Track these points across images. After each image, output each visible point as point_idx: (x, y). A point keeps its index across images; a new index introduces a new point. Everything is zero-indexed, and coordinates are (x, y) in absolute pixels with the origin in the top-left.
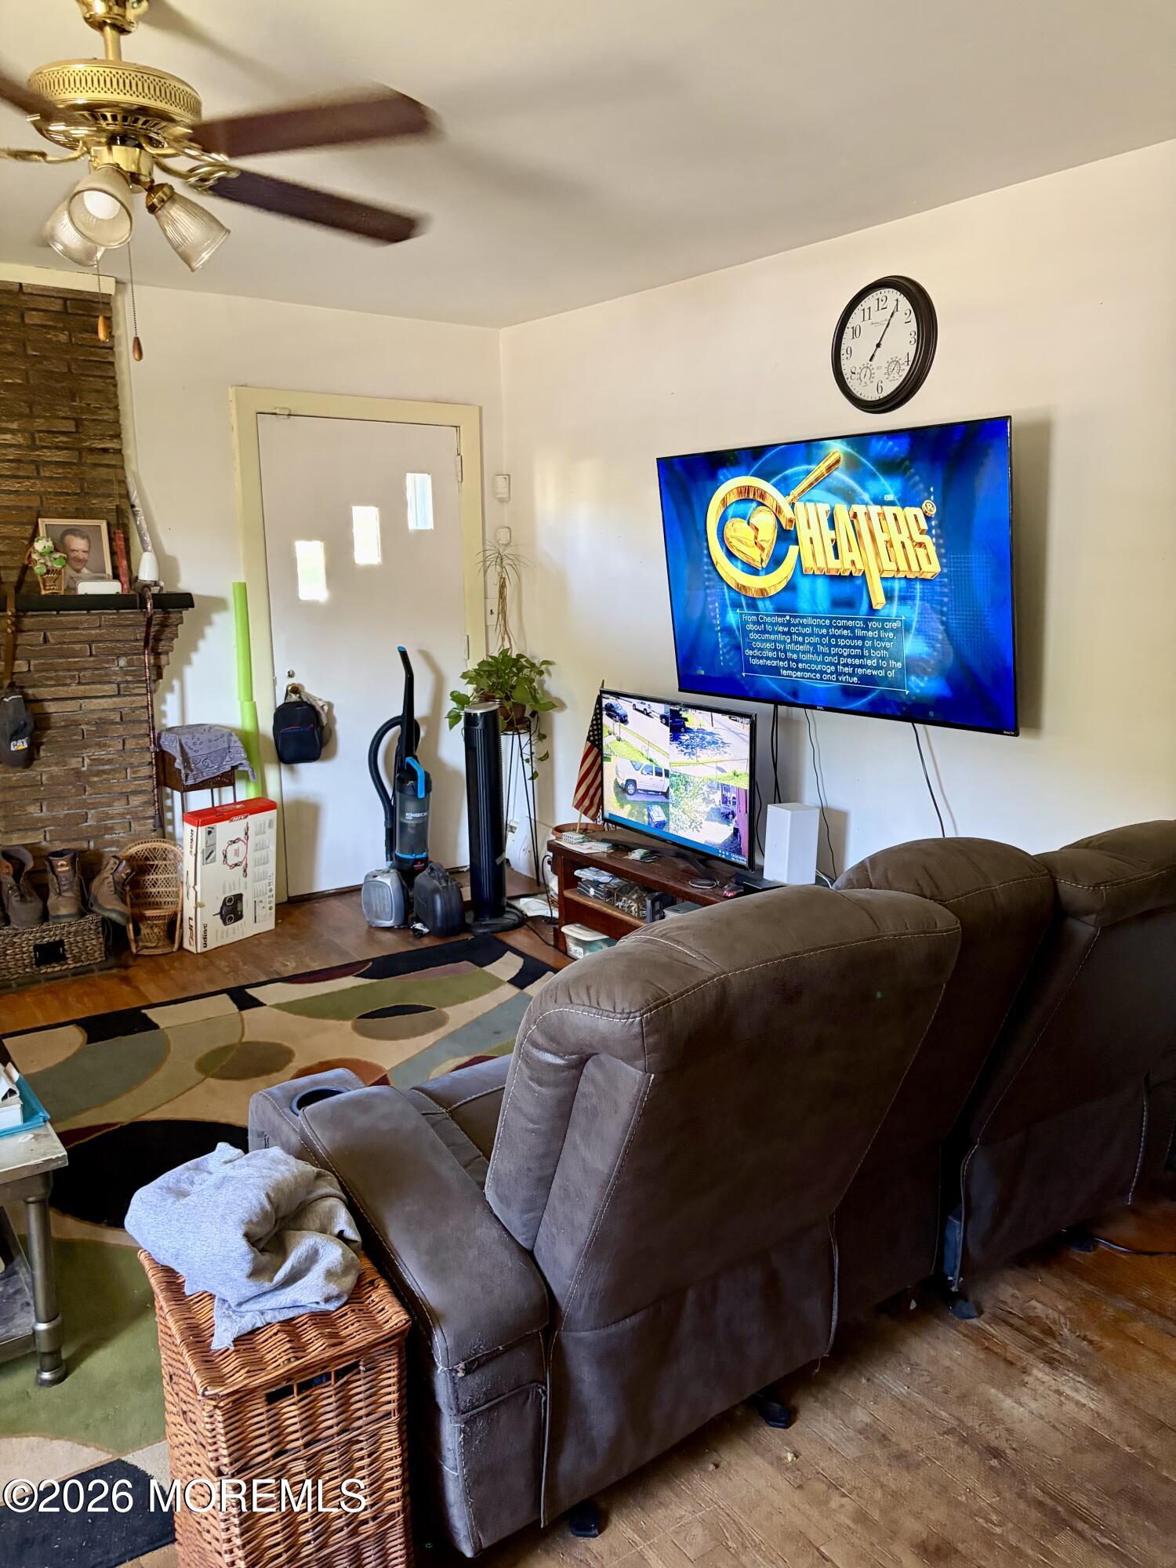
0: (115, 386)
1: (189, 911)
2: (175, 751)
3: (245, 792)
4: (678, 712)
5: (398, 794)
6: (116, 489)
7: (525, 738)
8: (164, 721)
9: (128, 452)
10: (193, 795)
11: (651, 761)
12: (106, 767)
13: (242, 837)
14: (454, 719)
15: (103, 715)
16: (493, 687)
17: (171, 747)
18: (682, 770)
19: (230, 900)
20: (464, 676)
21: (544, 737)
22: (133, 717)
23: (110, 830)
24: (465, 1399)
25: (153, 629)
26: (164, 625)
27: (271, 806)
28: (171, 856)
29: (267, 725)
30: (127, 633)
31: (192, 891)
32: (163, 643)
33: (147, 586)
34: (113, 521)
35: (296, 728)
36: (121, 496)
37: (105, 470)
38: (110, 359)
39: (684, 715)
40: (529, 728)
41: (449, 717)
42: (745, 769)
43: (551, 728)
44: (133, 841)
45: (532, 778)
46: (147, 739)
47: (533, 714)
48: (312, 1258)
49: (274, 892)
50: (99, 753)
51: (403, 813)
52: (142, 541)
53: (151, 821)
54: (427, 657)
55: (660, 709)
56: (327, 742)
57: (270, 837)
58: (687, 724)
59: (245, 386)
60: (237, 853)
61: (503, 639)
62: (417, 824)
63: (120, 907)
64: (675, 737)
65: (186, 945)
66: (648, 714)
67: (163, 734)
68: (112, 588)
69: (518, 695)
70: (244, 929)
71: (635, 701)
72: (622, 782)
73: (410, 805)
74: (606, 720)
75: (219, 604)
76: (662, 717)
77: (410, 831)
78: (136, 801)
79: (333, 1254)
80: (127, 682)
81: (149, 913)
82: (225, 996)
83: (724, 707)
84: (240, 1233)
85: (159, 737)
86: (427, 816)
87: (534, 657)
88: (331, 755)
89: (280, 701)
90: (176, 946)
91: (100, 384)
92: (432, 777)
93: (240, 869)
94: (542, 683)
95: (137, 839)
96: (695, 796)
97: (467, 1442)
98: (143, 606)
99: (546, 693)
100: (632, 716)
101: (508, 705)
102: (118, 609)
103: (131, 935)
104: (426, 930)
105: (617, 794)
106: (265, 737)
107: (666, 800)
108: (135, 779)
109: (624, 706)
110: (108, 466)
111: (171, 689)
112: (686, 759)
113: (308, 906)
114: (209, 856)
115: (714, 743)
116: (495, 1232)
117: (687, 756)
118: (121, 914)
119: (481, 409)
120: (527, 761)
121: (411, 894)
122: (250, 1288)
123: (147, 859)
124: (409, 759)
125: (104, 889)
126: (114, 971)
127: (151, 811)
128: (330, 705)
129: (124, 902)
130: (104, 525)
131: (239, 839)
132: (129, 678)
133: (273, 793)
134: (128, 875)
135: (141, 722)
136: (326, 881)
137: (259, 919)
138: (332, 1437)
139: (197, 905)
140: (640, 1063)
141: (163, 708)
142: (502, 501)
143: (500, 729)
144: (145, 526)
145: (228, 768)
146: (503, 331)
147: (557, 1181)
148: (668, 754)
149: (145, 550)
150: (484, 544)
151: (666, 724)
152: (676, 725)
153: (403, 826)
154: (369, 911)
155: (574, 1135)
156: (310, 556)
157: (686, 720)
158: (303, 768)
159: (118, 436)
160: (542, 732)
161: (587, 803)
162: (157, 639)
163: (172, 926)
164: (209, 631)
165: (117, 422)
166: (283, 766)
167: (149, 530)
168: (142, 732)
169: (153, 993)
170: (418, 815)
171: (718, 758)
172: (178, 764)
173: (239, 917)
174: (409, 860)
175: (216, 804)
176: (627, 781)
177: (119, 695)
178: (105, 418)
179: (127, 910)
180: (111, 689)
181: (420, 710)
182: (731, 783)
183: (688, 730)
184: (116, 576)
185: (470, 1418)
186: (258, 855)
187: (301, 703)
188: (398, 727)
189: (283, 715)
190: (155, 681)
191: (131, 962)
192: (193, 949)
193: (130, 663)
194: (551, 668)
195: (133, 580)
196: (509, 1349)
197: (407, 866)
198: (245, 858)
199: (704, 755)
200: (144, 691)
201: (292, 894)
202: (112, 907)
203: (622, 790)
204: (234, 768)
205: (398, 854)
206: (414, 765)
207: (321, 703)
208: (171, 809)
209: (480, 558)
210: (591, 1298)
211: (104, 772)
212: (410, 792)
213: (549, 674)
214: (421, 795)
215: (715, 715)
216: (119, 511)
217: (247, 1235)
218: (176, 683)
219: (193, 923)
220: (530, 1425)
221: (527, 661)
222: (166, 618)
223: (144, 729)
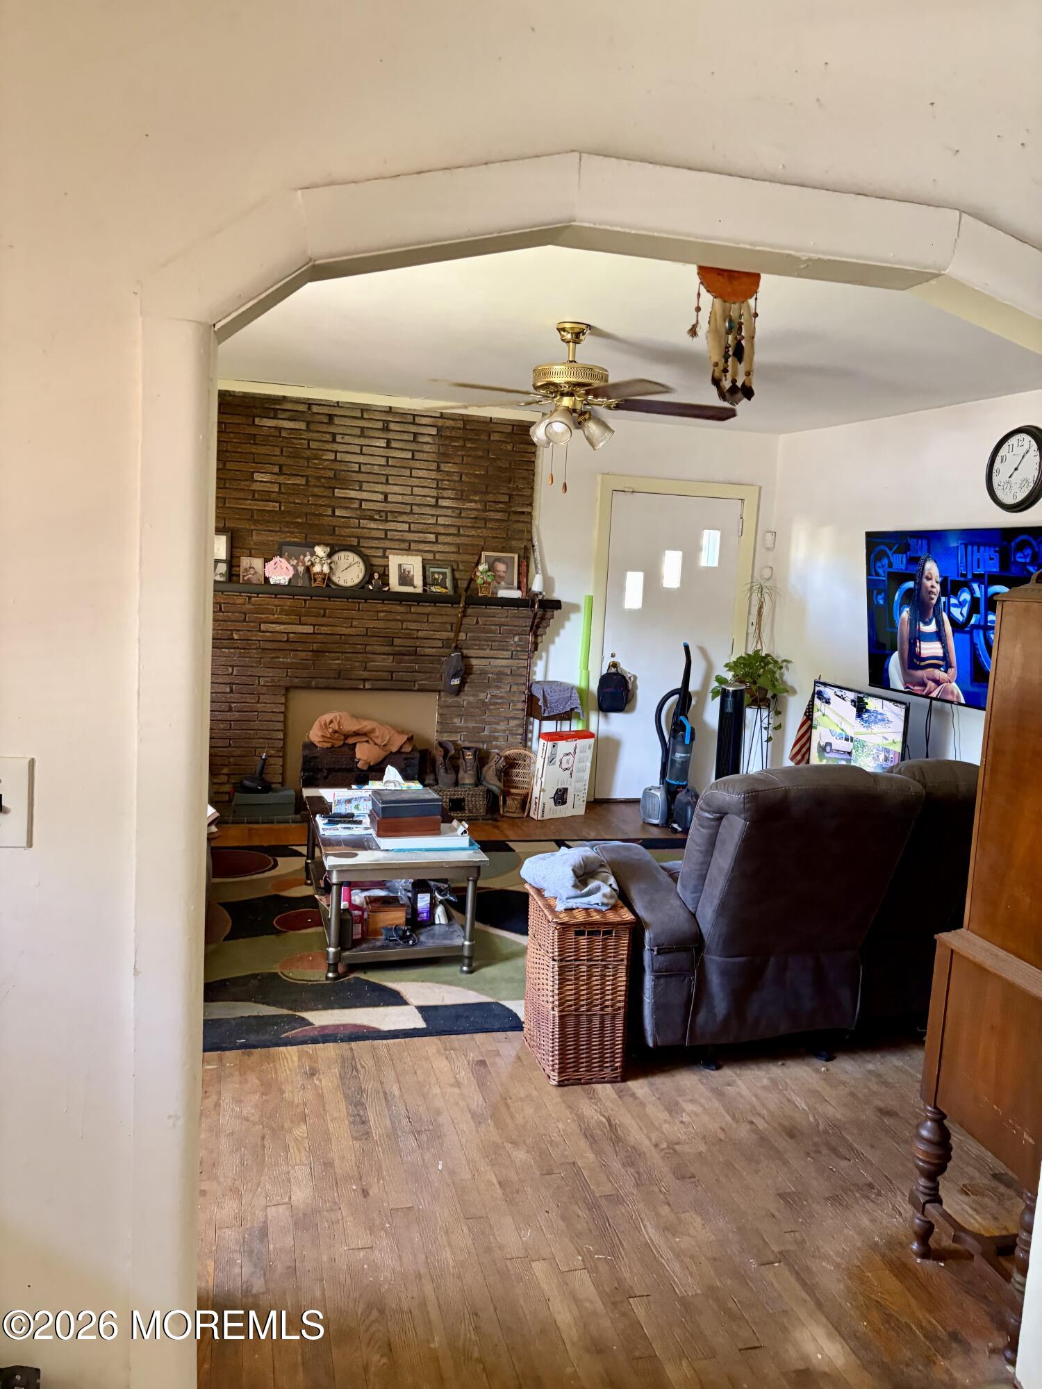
0: (534, 475)
1: (536, 793)
2: (540, 696)
3: (577, 726)
4: (862, 698)
5: (672, 739)
6: (526, 536)
7: (765, 713)
8: (534, 677)
9: (535, 513)
10: (545, 723)
11: (842, 730)
12: (499, 701)
13: (572, 752)
14: (715, 694)
15: (502, 669)
16: (745, 675)
17: (538, 693)
18: (862, 737)
19: (560, 791)
20: (726, 665)
21: (780, 713)
22: (518, 672)
23: (496, 739)
24: (657, 965)
25: (536, 621)
26: (542, 618)
27: (591, 736)
28: (528, 761)
29: (594, 686)
30: (521, 622)
31: (539, 780)
32: (540, 629)
33: (537, 595)
34: (522, 553)
35: (612, 690)
36: (528, 540)
37: (522, 524)
38: (533, 459)
39: (866, 700)
40: (769, 707)
41: (712, 692)
42: (899, 738)
43: (785, 705)
44: (507, 747)
45: (767, 741)
46: (524, 687)
47: (774, 696)
48: (598, 889)
49: (586, 791)
50: (496, 692)
51: (674, 753)
52: (536, 567)
53: (520, 737)
54: (703, 651)
55: (851, 696)
56: (630, 700)
57: (589, 754)
58: (867, 707)
59: (608, 474)
60: (568, 762)
61: (757, 642)
62: (683, 762)
63: (498, 783)
64: (859, 715)
65: (532, 815)
66: (843, 699)
67: (534, 685)
68: (516, 594)
69: (762, 682)
70: (566, 811)
71: (836, 690)
72: (823, 744)
73: (679, 748)
74: (817, 701)
75: (575, 608)
76: (852, 701)
77: (678, 765)
78: (513, 723)
79: (606, 890)
80: (517, 651)
81: (513, 791)
82: (553, 843)
83: (890, 697)
84: (571, 869)
85: (531, 687)
86: (690, 757)
87: (778, 657)
88: (632, 710)
89: (605, 671)
90: (526, 814)
91: (525, 474)
92: (696, 731)
93: (569, 772)
94: (782, 675)
95: (510, 747)
96: (868, 755)
97: (655, 987)
98: (533, 606)
99: (784, 683)
100: (834, 699)
101: (754, 688)
102: (518, 607)
103: (501, 803)
104: (680, 829)
105: (819, 752)
106: (592, 694)
107: (849, 757)
108: (514, 710)
109: (829, 692)
110: (523, 522)
111: (541, 658)
112: (864, 730)
113: (605, 805)
114: (551, 761)
115: (883, 720)
116: (679, 902)
117: (865, 729)
118: (499, 788)
119: (760, 488)
120: (765, 728)
121: (672, 807)
122: (573, 892)
123: (515, 759)
124: (682, 718)
125: (490, 773)
126: (490, 822)
127: (521, 731)
128: (635, 678)
129: (500, 781)
130: (516, 557)
131: (570, 753)
132: (519, 649)
133: (593, 729)
134: (504, 766)
135: (521, 676)
136: (619, 793)
137: (575, 807)
138: (598, 960)
139: (542, 790)
140: (743, 816)
141: (535, 669)
142: (768, 549)
143: (745, 704)
144: (539, 558)
145: (568, 709)
146: (782, 437)
147: (708, 877)
148: (853, 726)
149: (537, 573)
150: (752, 579)
151: (854, 706)
152: (860, 708)
153: (673, 761)
154: (644, 812)
155: (716, 854)
156: (634, 582)
157: (867, 704)
158: (614, 716)
159: (531, 505)
160: (779, 709)
161: (799, 757)
162: (538, 627)
163: (525, 801)
164: (567, 624)
165: (531, 496)
166: (601, 713)
167: (541, 560)
168: (522, 682)
169: (511, 834)
170: (684, 755)
171: (885, 730)
172: (541, 703)
173: (564, 802)
174: (674, 785)
175: (558, 730)
176: (827, 743)
177: (512, 658)
178: (525, 494)
179: (501, 785)
180: (507, 654)
181: (694, 686)
182: (891, 748)
183: (867, 711)
184: (519, 588)
185: (659, 975)
186: (580, 765)
187: (617, 674)
188: (677, 696)
189: (605, 680)
190: (533, 652)
191: (499, 818)
192: (535, 817)
193: (520, 640)
194: (789, 665)
195: (529, 590)
196: (677, 950)
197: (673, 789)
198: (572, 766)
199: (876, 728)
200: (526, 657)
201: (597, 797)
202: (494, 784)
203: (823, 749)
204: (572, 709)
205: (668, 780)
206: (685, 722)
207: (629, 675)
208: (532, 732)
209: (749, 586)
210: (719, 938)
211: (497, 703)
212: (680, 739)
213: (788, 669)
214: (687, 741)
215: (885, 702)
216: (526, 548)
217: (573, 870)
218: (544, 655)
219: (537, 801)
220: (685, 994)
221: (772, 659)
222: (544, 615)
223: (523, 680)
